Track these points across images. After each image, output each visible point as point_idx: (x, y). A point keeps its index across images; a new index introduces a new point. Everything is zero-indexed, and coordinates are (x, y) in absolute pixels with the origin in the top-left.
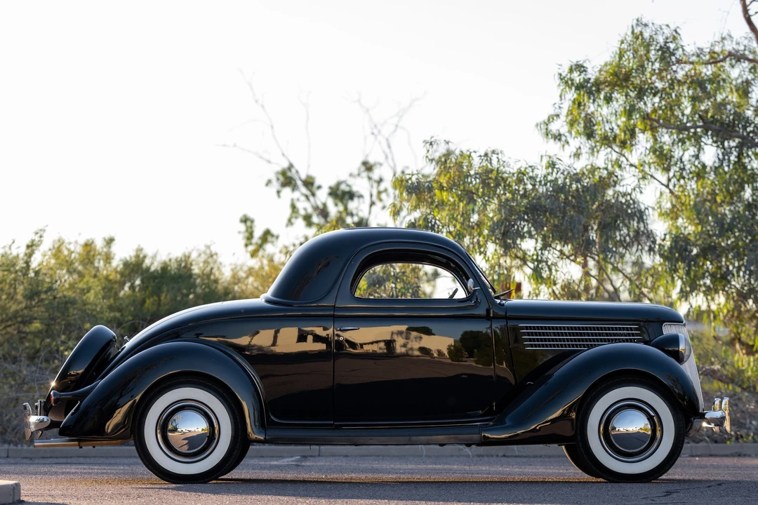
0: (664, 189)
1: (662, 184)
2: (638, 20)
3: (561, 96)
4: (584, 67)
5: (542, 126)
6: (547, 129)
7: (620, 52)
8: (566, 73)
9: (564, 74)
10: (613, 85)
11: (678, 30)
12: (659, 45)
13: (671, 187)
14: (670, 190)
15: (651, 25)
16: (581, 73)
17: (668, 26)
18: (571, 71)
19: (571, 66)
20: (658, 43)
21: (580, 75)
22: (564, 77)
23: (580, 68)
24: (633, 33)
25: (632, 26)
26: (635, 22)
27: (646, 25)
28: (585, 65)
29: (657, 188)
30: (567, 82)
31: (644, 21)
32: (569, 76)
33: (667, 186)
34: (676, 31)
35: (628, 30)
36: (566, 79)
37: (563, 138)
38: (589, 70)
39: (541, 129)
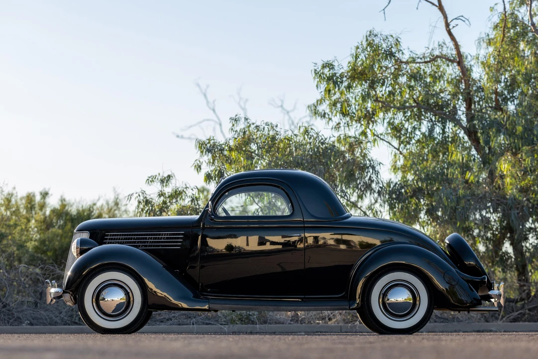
0: (397, 151)
1: (395, 148)
2: (370, 32)
3: (317, 86)
4: (332, 65)
5: (312, 108)
6: (315, 110)
7: (356, 55)
8: (320, 69)
9: (318, 70)
10: (353, 78)
11: (399, 39)
12: (383, 50)
13: (401, 150)
14: (400, 152)
15: (379, 36)
16: (330, 69)
17: (392, 36)
18: (324, 67)
19: (323, 65)
20: (383, 48)
21: (330, 71)
22: (318, 72)
23: (329, 65)
24: (367, 40)
25: (367, 36)
26: (368, 33)
27: (376, 36)
28: (333, 64)
29: (392, 151)
30: (320, 76)
31: (375, 32)
32: (321, 72)
33: (398, 149)
34: (397, 40)
35: (363, 39)
36: (320, 73)
37: (327, 116)
38: (336, 68)
39: (311, 110)
